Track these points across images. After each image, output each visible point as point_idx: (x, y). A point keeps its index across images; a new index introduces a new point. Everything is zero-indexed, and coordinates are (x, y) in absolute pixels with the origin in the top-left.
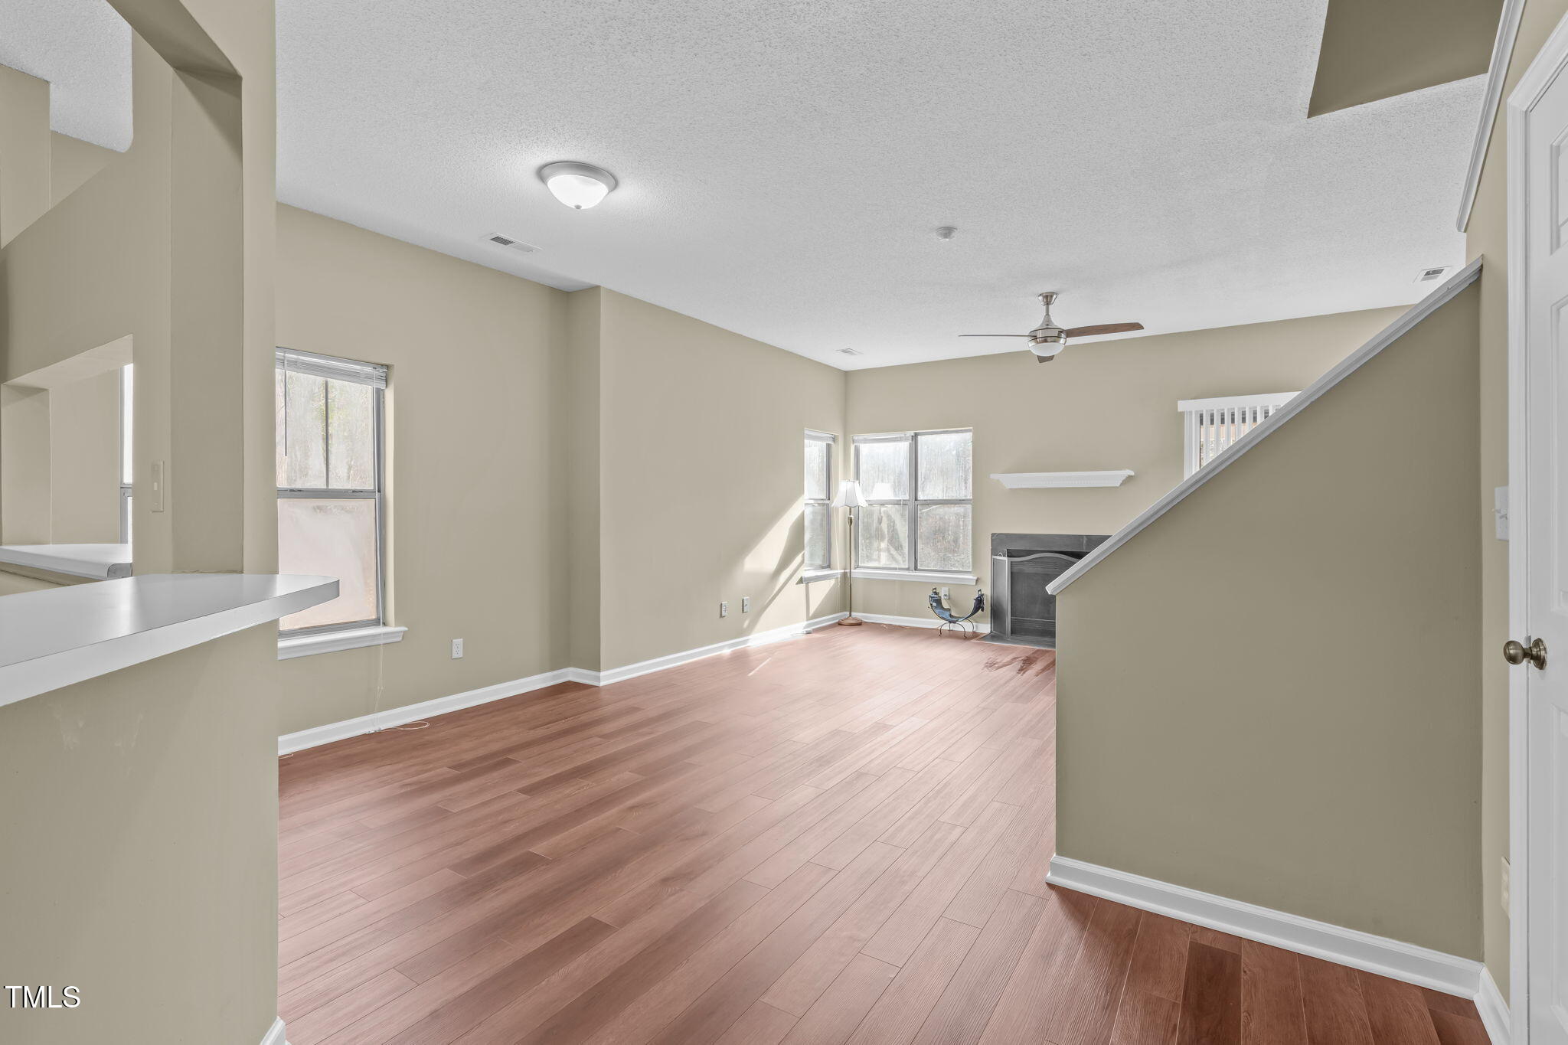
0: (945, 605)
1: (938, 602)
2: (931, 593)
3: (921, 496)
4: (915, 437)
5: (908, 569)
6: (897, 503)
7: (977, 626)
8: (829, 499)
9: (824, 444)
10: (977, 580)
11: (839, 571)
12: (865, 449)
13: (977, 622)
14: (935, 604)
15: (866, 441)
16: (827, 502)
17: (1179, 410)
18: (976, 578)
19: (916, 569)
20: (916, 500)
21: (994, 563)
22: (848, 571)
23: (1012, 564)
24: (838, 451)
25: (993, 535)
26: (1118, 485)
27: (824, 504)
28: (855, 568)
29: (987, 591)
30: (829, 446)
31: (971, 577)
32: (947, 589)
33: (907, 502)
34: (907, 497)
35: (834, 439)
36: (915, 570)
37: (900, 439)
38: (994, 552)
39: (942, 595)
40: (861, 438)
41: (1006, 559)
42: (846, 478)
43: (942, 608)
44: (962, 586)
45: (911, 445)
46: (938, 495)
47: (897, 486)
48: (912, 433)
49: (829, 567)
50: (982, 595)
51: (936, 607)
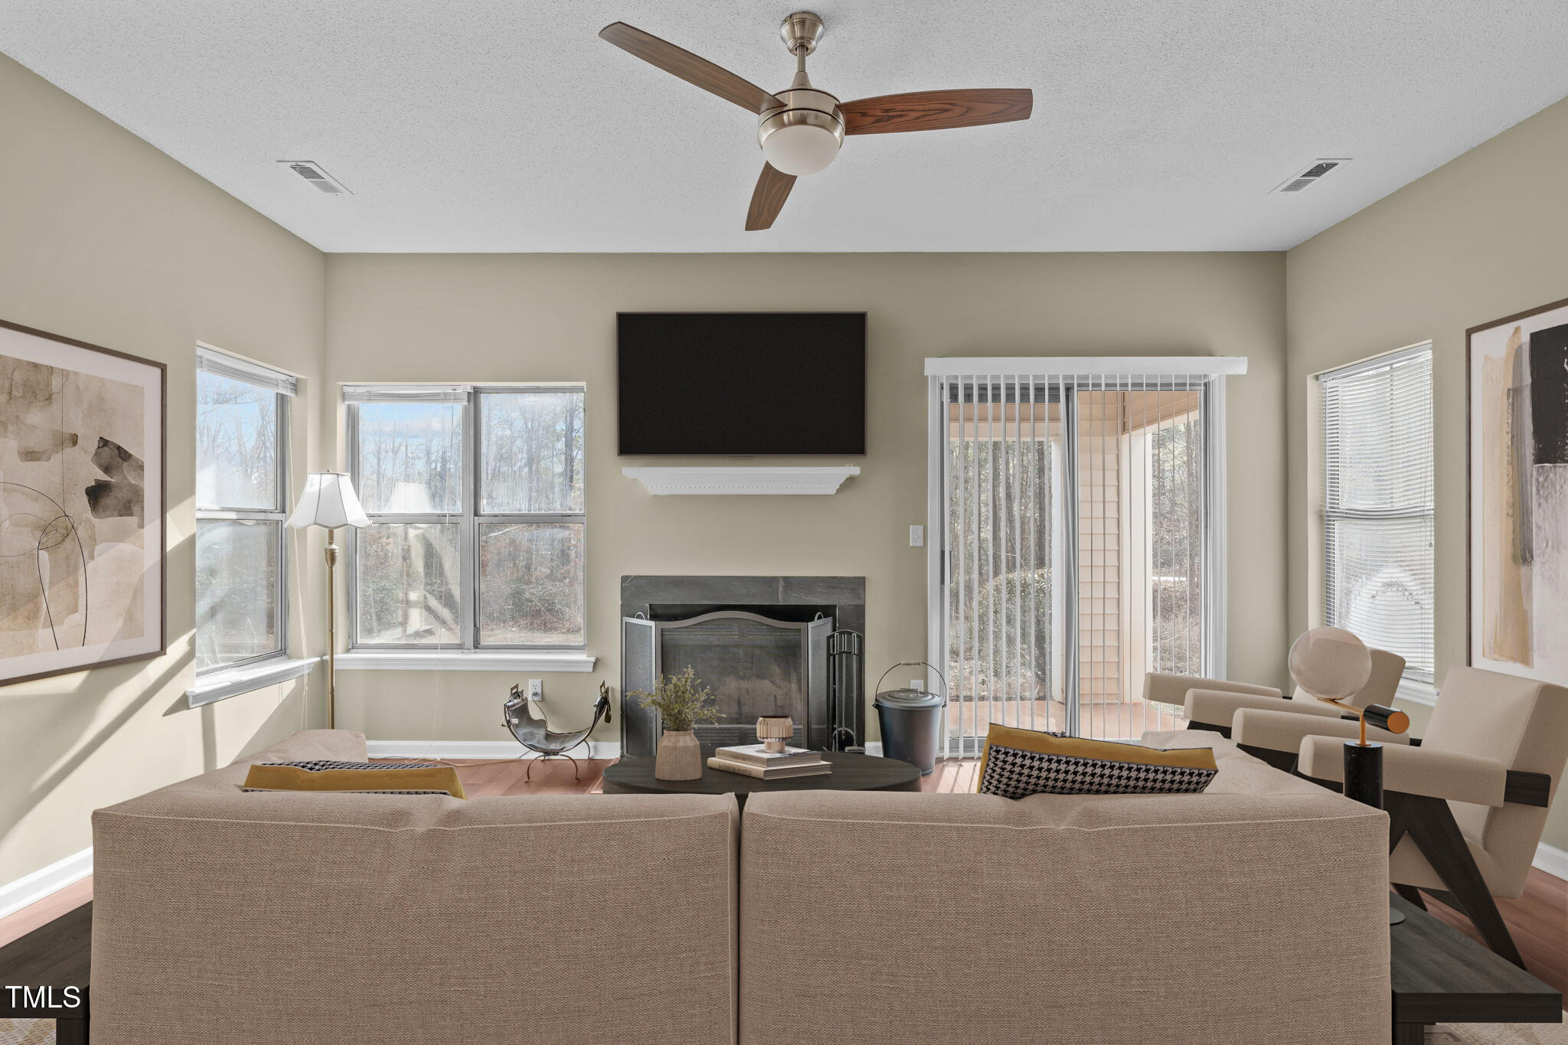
0: (535, 713)
1: (522, 712)
2: (505, 698)
3: (485, 508)
4: (475, 395)
5: (460, 647)
6: (438, 520)
7: (595, 748)
8: (284, 512)
9: (269, 395)
10: (595, 664)
11: (307, 662)
12: (372, 415)
13: (596, 740)
14: (515, 721)
15: (371, 397)
16: (279, 516)
17: (925, 374)
18: (593, 659)
19: (477, 645)
20: (476, 514)
21: (628, 631)
22: (327, 658)
23: (663, 633)
24: (305, 411)
25: (624, 579)
26: (832, 490)
27: (265, 522)
28: (348, 651)
29: (615, 682)
30: (282, 400)
31: (581, 657)
32: (538, 682)
33: (459, 520)
34: (458, 509)
35: (296, 386)
36: (476, 647)
37: (444, 398)
38: (627, 610)
39: (528, 695)
40: (359, 390)
41: (652, 624)
42: (325, 468)
43: (531, 721)
44: (569, 675)
45: (466, 410)
46: (520, 505)
47: (437, 485)
48: (467, 386)
49: (282, 652)
50: (607, 692)
51: (517, 726)
